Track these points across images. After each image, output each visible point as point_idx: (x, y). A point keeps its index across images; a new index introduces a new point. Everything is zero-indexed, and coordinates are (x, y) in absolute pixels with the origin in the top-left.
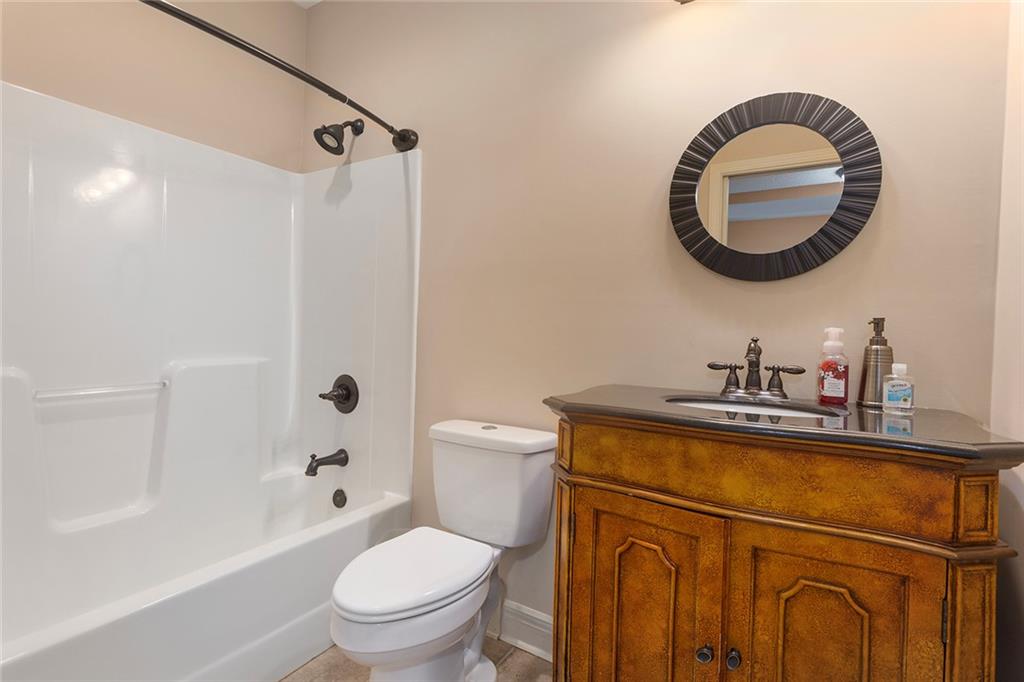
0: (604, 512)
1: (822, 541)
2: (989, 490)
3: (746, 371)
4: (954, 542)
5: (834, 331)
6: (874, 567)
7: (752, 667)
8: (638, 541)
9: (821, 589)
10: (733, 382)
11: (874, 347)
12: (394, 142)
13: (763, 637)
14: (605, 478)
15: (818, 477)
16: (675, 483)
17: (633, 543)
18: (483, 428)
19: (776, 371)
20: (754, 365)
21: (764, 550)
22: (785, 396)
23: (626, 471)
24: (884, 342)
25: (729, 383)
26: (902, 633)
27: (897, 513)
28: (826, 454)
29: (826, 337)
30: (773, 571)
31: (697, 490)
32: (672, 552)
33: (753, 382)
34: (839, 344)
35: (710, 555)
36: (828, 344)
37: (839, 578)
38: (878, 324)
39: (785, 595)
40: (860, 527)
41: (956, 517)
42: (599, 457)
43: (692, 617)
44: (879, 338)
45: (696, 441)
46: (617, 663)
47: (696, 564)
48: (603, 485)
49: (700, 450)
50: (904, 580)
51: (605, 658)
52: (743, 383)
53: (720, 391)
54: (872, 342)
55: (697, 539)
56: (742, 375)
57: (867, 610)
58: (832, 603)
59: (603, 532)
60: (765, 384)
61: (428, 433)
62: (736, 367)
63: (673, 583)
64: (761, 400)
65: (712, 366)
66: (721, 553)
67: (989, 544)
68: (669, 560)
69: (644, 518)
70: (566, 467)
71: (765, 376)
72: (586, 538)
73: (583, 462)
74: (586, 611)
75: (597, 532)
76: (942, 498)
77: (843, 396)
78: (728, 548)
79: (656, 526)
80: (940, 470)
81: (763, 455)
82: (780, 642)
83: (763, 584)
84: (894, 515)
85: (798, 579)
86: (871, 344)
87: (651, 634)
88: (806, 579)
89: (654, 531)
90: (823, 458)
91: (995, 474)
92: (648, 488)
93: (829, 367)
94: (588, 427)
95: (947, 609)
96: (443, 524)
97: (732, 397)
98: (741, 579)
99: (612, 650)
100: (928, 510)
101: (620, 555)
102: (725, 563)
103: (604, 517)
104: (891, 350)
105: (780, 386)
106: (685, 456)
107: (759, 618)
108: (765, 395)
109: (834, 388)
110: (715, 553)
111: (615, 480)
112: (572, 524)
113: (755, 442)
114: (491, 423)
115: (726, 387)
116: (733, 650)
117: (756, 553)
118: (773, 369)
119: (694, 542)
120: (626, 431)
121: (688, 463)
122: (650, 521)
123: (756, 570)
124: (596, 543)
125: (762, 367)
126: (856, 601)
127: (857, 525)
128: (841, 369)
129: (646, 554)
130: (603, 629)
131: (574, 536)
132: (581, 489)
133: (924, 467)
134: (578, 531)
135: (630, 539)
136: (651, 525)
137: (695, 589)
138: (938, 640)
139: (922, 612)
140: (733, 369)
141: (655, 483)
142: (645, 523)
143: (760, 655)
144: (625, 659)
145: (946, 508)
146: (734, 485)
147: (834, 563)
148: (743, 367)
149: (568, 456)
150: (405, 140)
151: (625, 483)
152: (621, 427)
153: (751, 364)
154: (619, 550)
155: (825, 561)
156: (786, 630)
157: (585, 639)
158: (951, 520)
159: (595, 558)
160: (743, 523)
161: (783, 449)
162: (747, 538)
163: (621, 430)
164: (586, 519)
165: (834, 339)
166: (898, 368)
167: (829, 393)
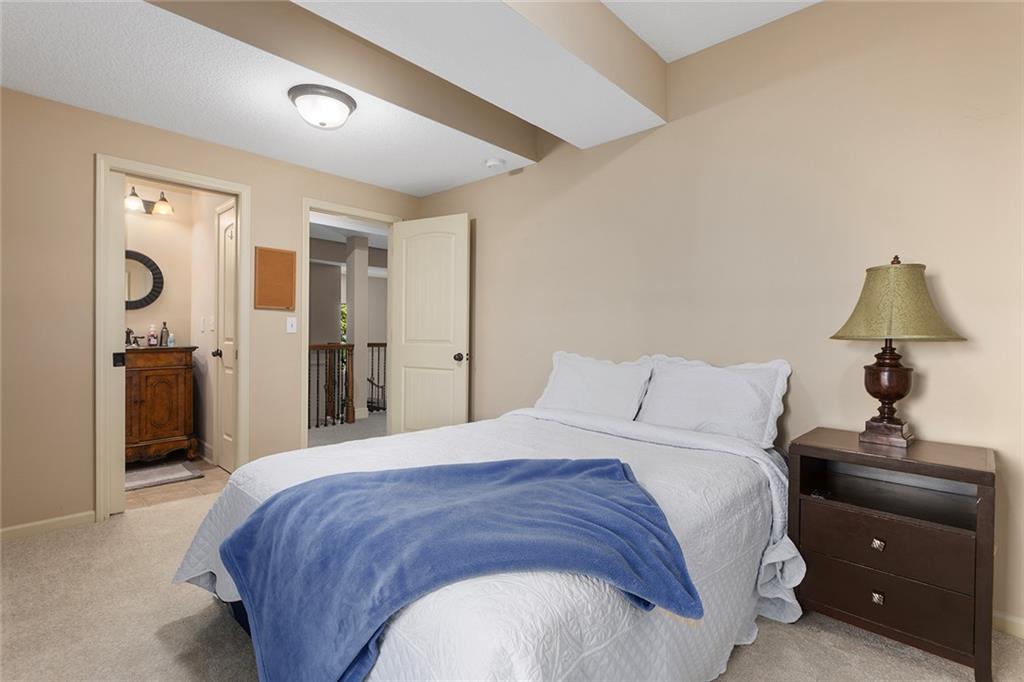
1: (161, 371)
2: (191, 355)
4: (186, 365)
5: (153, 326)
6: (172, 373)
7: (146, 403)
9: (161, 381)
11: (164, 330)
13: (149, 396)
19: (128, 341)
21: (148, 376)
26: (177, 386)
29: (150, 327)
30: (150, 381)
35: (135, 380)
36: (151, 329)
37: (165, 378)
38: (165, 324)
39: (154, 385)
40: (169, 366)
41: (187, 361)
44: (164, 328)
47: (132, 383)
50: (177, 375)
57: (171, 383)
58: (164, 383)
66: (139, 379)
67: (191, 365)
71: (132, 340)
76: (184, 357)
77: (156, 343)
78: (140, 377)
80: (183, 352)
82: (153, 395)
83: (148, 384)
84: (175, 362)
85: (156, 381)
88: (158, 380)
91: (191, 352)
93: (152, 336)
95: (185, 378)
98: (143, 384)
100: (181, 360)
102: (139, 381)
104: (168, 330)
105: (137, 342)
110: (137, 379)
118: (134, 337)
123: (147, 381)
125: (131, 337)
126: (169, 382)
128: (156, 336)
133: (181, 352)
137: (131, 390)
138: (184, 385)
139: (181, 379)
143: (148, 400)
145: (185, 360)
146: (141, 363)
147: (164, 375)
155: (162, 375)
156: (154, 392)
158: (185, 362)
160: (143, 371)
162: (146, 373)
165: (154, 328)
166: (171, 335)
167: (152, 343)
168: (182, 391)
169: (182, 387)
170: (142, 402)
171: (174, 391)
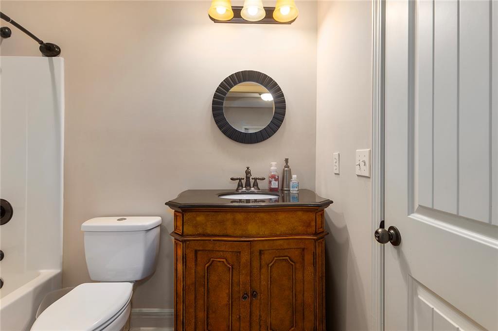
0: (199, 250)
1: (281, 242)
2: (322, 215)
3: (245, 180)
4: (316, 234)
5: (274, 163)
6: (296, 247)
7: (260, 296)
8: (215, 260)
9: (280, 259)
10: (240, 185)
11: (286, 169)
12: (41, 48)
13: (263, 283)
14: (199, 235)
15: (279, 220)
16: (230, 232)
17: (213, 261)
18: (118, 220)
19: (255, 179)
20: (248, 178)
21: (263, 251)
22: (259, 189)
23: (209, 230)
24: (288, 167)
25: (239, 186)
26: (303, 267)
27: (301, 228)
28: (281, 211)
29: (271, 166)
30: (266, 257)
31: (239, 233)
32: (230, 260)
33: (248, 184)
34: (276, 168)
35: (245, 257)
36: (272, 168)
37: (286, 254)
38: (287, 160)
39: (270, 265)
40: (291, 235)
41: (316, 226)
42: (196, 226)
43: (239, 284)
44: (286, 166)
45: (238, 213)
46: (207, 315)
47: (240, 262)
48: (199, 238)
49: (239, 217)
50: (303, 249)
51: (201, 315)
52: (244, 186)
53: (236, 189)
54: (285, 167)
55: (240, 252)
56: (244, 182)
57: (294, 263)
58: (284, 263)
59: (199, 259)
60: (252, 185)
61: (80, 229)
62: (241, 179)
63: (231, 272)
64: (251, 191)
65: (232, 179)
66: (249, 256)
67: (323, 232)
68: (229, 264)
69: (218, 249)
70: (180, 234)
71: (252, 181)
72: (191, 264)
73: (188, 229)
74: (192, 297)
75: (196, 260)
76: (312, 220)
77: (277, 187)
78: (251, 253)
79: (223, 251)
80: (311, 211)
81: (262, 215)
82: (269, 283)
83: (263, 263)
84: (300, 229)
85: (274, 258)
86: (285, 168)
87: (222, 297)
88: (276, 257)
89: (222, 253)
90: (280, 213)
91: (323, 210)
92: (219, 236)
93: (273, 177)
94: (191, 214)
95: (314, 254)
96: (93, 279)
97: (240, 191)
98: (256, 264)
99: (205, 311)
100: (309, 225)
101: (208, 267)
102: (251, 259)
103: (199, 252)
104: (290, 169)
105: (257, 185)
106: (234, 220)
107: (262, 277)
108: (253, 189)
109: (275, 184)
110: (247, 256)
111: (204, 235)
112: (184, 259)
113: (259, 211)
114: (122, 216)
115: (238, 187)
116: (254, 292)
117: (261, 252)
118: (254, 179)
119: (238, 254)
120: (208, 213)
121: (235, 222)
122: (221, 250)
123: (260, 258)
124: (196, 265)
125: (251, 178)
126: (291, 260)
127: (291, 234)
128: (277, 177)
129: (219, 264)
130: (200, 302)
131: (186, 265)
132: (188, 242)
133: (308, 211)
134: (188, 262)
135: (212, 259)
136: (221, 251)
137: (239, 273)
138: (312, 266)
139: (309, 258)
140: (240, 179)
141: (221, 234)
142: (218, 251)
143: (263, 290)
144: (210, 312)
145: (313, 224)
146: (252, 228)
147: (284, 249)
148: (244, 179)
149: (181, 228)
150: (50, 50)
151: (209, 235)
152: (206, 212)
153: (247, 177)
154: (207, 265)
155: (282, 249)
156: (271, 278)
157: (192, 310)
158: (314, 227)
159: (195, 272)
160: (256, 242)
161: (268, 212)
162: (259, 247)
163: (206, 213)
164: (191, 255)
165: (274, 167)
166: (294, 176)
167: (273, 186)
168: (309, 275)
169: (309, 269)
170: (254, 295)
171: (299, 275)
